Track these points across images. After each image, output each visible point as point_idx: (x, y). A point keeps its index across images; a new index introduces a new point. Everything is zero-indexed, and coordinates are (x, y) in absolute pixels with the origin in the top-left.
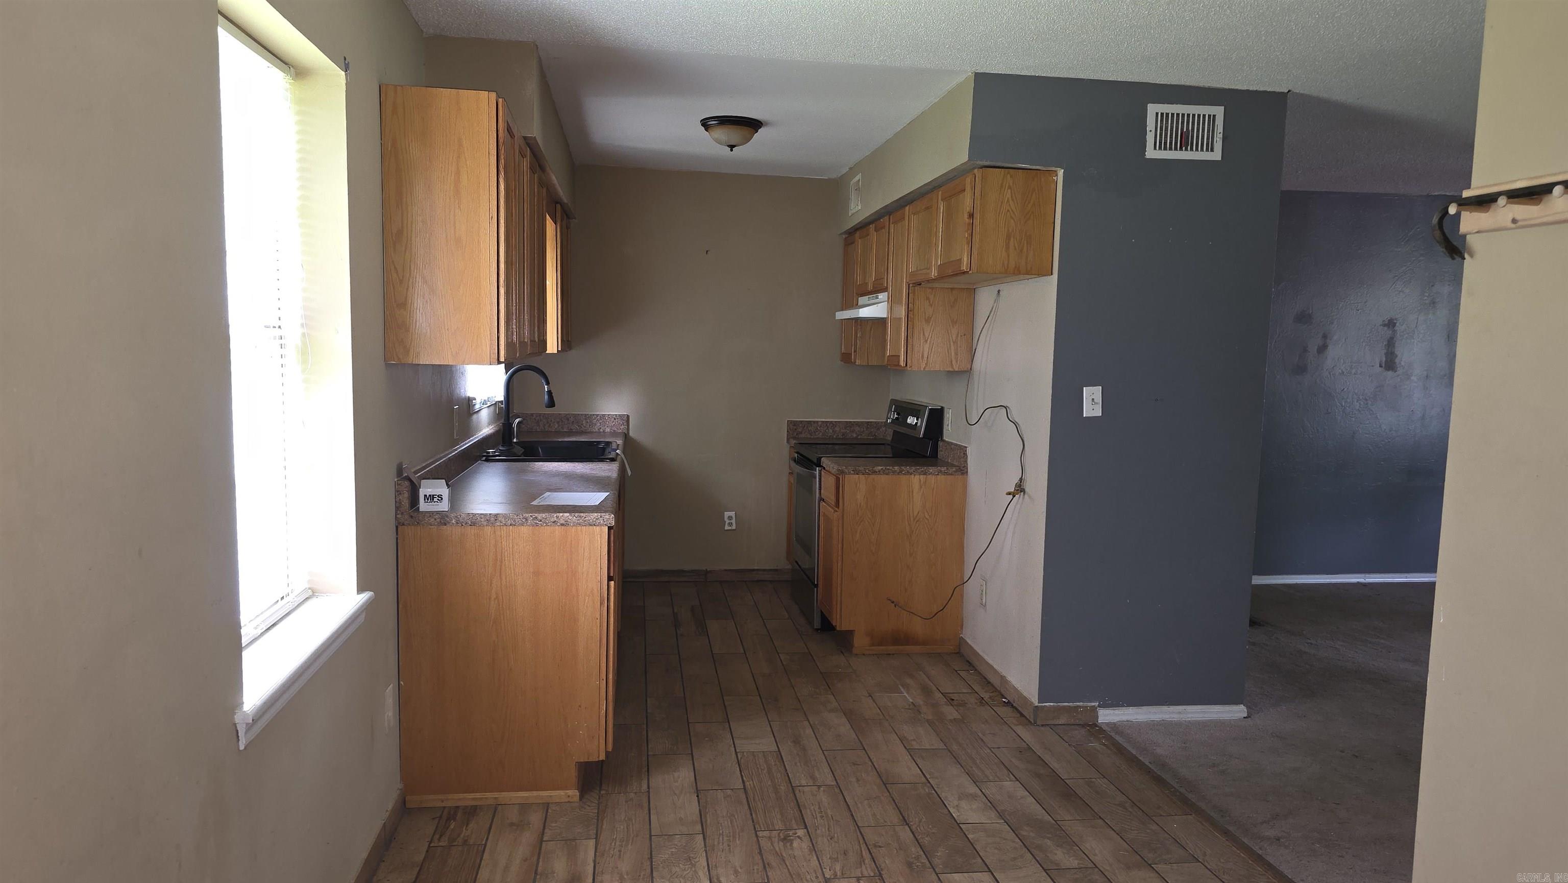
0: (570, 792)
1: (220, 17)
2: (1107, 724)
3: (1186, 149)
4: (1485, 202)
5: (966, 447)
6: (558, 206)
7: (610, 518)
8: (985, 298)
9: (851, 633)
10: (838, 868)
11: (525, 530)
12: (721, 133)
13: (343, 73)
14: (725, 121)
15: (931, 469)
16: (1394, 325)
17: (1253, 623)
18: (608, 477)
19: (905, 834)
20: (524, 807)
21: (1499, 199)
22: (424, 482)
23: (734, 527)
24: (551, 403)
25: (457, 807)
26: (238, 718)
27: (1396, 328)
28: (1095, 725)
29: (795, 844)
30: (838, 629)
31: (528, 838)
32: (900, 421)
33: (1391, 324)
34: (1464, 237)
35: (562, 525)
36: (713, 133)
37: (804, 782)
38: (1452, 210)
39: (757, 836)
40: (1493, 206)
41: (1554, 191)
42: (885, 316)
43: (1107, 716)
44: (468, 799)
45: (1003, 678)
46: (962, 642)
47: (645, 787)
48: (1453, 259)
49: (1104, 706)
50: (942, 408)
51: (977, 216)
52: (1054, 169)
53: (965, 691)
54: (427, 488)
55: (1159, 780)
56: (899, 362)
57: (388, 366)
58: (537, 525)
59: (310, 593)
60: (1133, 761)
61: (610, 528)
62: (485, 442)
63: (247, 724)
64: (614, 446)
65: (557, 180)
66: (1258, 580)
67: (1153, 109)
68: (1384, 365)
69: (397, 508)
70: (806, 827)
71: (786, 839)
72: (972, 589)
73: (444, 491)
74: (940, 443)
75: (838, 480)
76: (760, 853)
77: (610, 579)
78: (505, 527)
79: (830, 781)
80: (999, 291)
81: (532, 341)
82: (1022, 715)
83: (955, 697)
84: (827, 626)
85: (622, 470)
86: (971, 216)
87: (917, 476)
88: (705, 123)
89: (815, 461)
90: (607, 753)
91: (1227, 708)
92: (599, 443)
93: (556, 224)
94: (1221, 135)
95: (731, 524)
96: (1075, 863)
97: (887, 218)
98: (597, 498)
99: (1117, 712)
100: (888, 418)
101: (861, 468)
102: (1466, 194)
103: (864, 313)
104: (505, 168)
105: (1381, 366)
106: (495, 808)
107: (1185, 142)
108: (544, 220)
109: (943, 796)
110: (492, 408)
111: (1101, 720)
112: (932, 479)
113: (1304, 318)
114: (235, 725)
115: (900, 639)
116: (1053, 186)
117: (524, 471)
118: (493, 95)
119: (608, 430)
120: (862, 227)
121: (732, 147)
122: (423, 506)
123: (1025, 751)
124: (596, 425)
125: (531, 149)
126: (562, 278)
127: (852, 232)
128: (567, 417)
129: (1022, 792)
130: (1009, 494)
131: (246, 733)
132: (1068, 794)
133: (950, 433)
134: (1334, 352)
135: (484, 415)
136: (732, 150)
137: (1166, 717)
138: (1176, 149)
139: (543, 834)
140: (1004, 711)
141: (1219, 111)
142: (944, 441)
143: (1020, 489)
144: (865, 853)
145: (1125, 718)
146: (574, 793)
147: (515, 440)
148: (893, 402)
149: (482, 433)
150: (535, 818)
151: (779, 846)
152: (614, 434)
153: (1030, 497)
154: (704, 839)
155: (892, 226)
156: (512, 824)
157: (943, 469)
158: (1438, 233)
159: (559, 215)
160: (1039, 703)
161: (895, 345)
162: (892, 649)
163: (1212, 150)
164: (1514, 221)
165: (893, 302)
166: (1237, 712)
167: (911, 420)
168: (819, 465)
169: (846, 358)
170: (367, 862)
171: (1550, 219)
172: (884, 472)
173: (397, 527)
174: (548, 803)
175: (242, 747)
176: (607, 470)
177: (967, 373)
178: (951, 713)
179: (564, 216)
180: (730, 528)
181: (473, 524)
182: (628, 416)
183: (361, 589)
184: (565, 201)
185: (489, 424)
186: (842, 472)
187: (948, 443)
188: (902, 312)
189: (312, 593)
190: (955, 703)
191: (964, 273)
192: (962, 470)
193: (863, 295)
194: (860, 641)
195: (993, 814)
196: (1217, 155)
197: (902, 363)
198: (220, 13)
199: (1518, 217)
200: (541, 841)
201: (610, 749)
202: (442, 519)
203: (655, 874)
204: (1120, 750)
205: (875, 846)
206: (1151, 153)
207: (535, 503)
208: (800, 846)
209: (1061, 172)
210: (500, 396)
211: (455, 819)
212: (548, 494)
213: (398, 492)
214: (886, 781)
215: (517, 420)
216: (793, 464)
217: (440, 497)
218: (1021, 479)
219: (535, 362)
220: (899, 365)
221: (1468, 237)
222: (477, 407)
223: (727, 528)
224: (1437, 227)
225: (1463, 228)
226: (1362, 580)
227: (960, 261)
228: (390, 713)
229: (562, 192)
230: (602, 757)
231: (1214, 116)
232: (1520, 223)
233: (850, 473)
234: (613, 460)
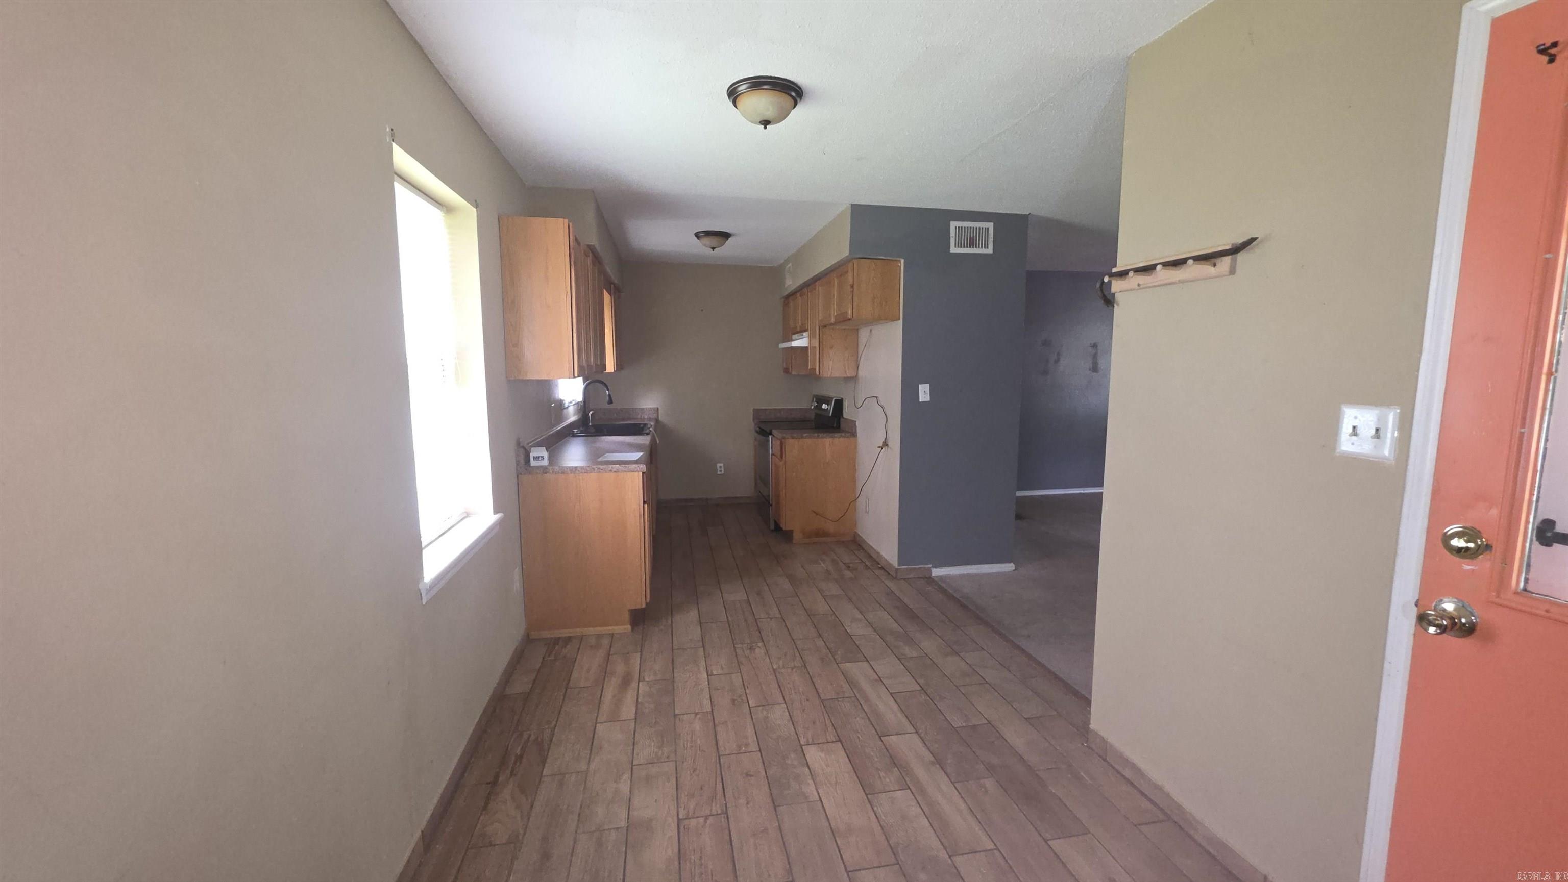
0: (626, 627)
1: (395, 176)
2: (937, 577)
3: (973, 247)
4: (1123, 274)
5: (856, 421)
6: (612, 286)
7: (643, 467)
8: (864, 333)
9: (791, 532)
10: (781, 663)
11: (593, 476)
12: (707, 241)
13: (475, 209)
14: (708, 234)
15: (836, 435)
16: (1097, 347)
17: (1019, 517)
18: (644, 444)
19: (820, 643)
20: (599, 636)
21: (1130, 273)
22: (532, 449)
23: (723, 472)
24: (610, 402)
25: (559, 638)
26: (421, 586)
27: (1098, 348)
28: (930, 578)
29: (757, 650)
30: (784, 529)
31: (601, 654)
32: (819, 407)
33: (1095, 346)
34: (1114, 295)
35: (615, 472)
36: (702, 242)
37: (762, 616)
38: (1106, 279)
39: (734, 646)
40: (1127, 277)
41: (1157, 268)
42: (807, 345)
43: (937, 572)
44: (565, 633)
45: (878, 553)
46: (856, 535)
47: (670, 622)
48: (1108, 306)
49: (936, 567)
50: (842, 399)
51: (855, 287)
52: (899, 259)
53: (857, 561)
54: (535, 452)
55: (964, 606)
56: (815, 372)
57: (509, 381)
58: (600, 472)
59: (465, 515)
60: (951, 597)
61: (643, 473)
62: (572, 425)
63: (427, 589)
64: (649, 426)
65: (610, 270)
66: (1019, 494)
67: (954, 225)
68: (1092, 369)
69: (517, 465)
70: (763, 641)
71: (751, 649)
72: (861, 502)
73: (545, 454)
74: (842, 420)
75: (782, 444)
76: (736, 656)
77: (644, 503)
78: (581, 474)
79: (778, 615)
80: (871, 330)
81: (596, 365)
82: (889, 574)
83: (851, 565)
84: (778, 528)
85: (653, 440)
86: (852, 286)
87: (828, 440)
88: (697, 235)
89: (768, 431)
90: (647, 604)
91: (1003, 565)
92: (640, 424)
93: (611, 296)
94: (992, 239)
95: (721, 471)
96: (915, 654)
97: (806, 289)
98: (636, 456)
99: (943, 570)
100: (811, 406)
101: (795, 435)
102: (1114, 270)
103: (795, 344)
104: (575, 263)
105: (1090, 370)
106: (582, 638)
107: (972, 244)
108: (602, 293)
109: (842, 621)
110: (576, 406)
111: (933, 575)
112: (836, 441)
113: (1046, 343)
114: (419, 590)
115: (820, 533)
116: (898, 268)
117: (595, 442)
118: (566, 221)
119: (646, 417)
120: (793, 294)
121: (713, 249)
122: (533, 463)
123: (890, 593)
124: (638, 414)
125: (592, 252)
126: (615, 328)
127: (787, 297)
128: (621, 410)
129: (886, 616)
130: (879, 447)
131: (427, 594)
132: (912, 616)
133: (847, 413)
134: (1063, 362)
135: (571, 410)
136: (713, 250)
137: (970, 572)
138: (967, 247)
139: (610, 650)
140: (878, 572)
141: (990, 225)
142: (844, 418)
143: (885, 444)
144: (797, 654)
145: (948, 573)
146: (629, 627)
147: (590, 424)
148: (814, 396)
149: (569, 420)
150: (606, 642)
151: (747, 652)
152: (650, 419)
153: (890, 448)
154: (704, 650)
155: (809, 294)
156: (591, 647)
157: (843, 434)
158: (1099, 293)
159: (612, 292)
160: (898, 566)
161: (813, 362)
162: (816, 539)
163: (988, 248)
164: (1139, 285)
165: (811, 337)
166: (1010, 567)
167: (824, 406)
168: (771, 434)
169: (786, 371)
170: (506, 671)
171: (1156, 284)
172: (810, 437)
173: (518, 477)
174: (613, 634)
175: (424, 603)
176: (644, 440)
177: (854, 379)
178: (848, 574)
179: (616, 291)
180: (720, 473)
181: (563, 473)
182: (658, 409)
183: (496, 512)
184: (616, 282)
185: (574, 415)
186: (784, 438)
187: (846, 419)
188: (816, 343)
189: (467, 515)
190: (851, 569)
191: (849, 320)
192: (854, 434)
193: (794, 334)
194: (797, 536)
195: (870, 629)
196: (990, 250)
197: (817, 373)
198: (396, 174)
199: (1141, 283)
200: (609, 655)
201: (648, 600)
202: (544, 470)
203: (675, 671)
204: (944, 591)
205: (802, 650)
206: (953, 249)
207: (600, 459)
208: (760, 652)
209: (902, 261)
210: (580, 398)
211: (558, 644)
212: (608, 454)
213: (517, 455)
214: (810, 614)
215: (591, 413)
216: (756, 434)
217: (543, 458)
218: (886, 439)
219: (599, 377)
220: (815, 374)
221: (1116, 294)
222: (566, 405)
223: (719, 473)
224: (1099, 289)
225: (1113, 290)
226: (1082, 492)
227: (847, 313)
228: (517, 585)
229: (615, 278)
230: (644, 606)
231: (988, 228)
232: (1141, 286)
233: (788, 438)
234: (648, 434)
